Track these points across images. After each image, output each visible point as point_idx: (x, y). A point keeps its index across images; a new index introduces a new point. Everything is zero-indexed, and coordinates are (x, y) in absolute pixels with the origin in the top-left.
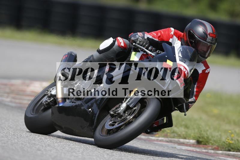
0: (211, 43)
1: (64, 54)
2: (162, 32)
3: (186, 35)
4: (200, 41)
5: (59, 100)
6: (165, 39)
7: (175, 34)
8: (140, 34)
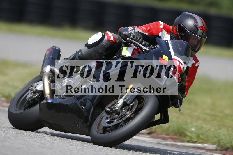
0: (202, 36)
1: (47, 49)
2: (151, 26)
3: (176, 29)
4: (190, 34)
5: (47, 96)
6: (155, 33)
7: (164, 27)
8: (130, 28)
